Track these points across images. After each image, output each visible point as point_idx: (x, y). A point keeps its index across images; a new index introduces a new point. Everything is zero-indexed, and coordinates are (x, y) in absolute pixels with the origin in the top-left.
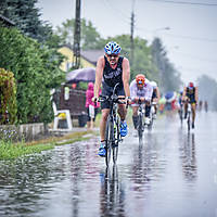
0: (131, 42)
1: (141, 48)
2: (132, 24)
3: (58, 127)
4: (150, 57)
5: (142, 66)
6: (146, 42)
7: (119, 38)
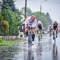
0: (40, 13)
1: (43, 15)
2: (41, 9)
3: (20, 37)
4: (46, 18)
5: (43, 20)
6: (44, 13)
7: (37, 12)
